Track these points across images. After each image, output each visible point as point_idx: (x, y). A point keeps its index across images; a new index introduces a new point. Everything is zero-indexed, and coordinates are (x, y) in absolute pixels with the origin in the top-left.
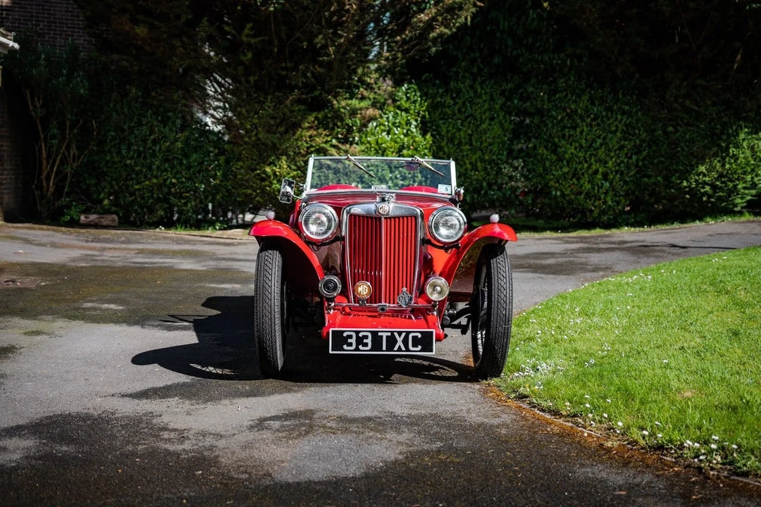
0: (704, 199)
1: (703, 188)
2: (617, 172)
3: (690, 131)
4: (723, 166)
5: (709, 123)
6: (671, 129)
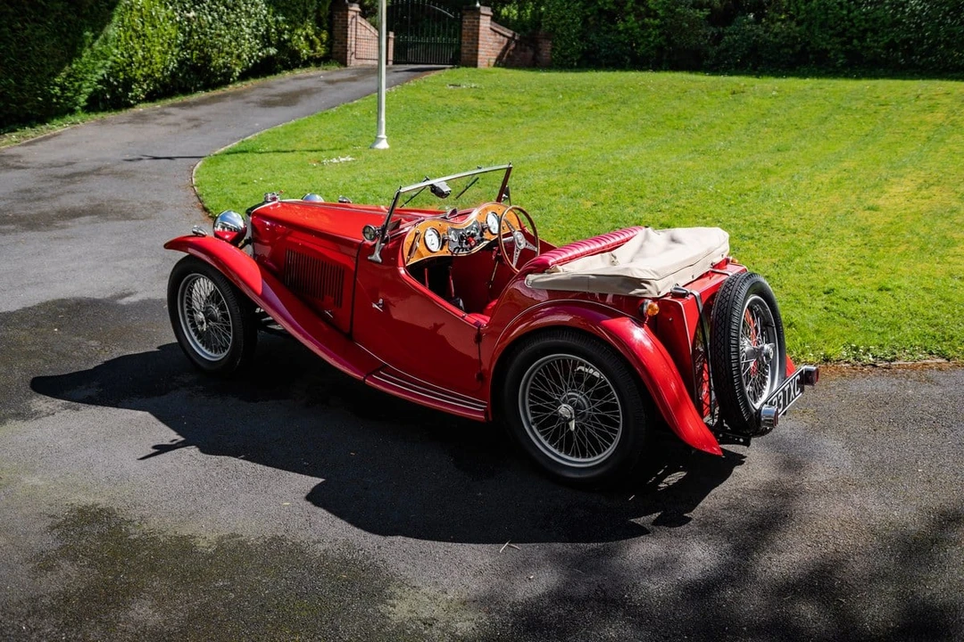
0: (55, 100)
1: (53, 89)
3: (38, 28)
5: (56, 20)
6: (19, 25)
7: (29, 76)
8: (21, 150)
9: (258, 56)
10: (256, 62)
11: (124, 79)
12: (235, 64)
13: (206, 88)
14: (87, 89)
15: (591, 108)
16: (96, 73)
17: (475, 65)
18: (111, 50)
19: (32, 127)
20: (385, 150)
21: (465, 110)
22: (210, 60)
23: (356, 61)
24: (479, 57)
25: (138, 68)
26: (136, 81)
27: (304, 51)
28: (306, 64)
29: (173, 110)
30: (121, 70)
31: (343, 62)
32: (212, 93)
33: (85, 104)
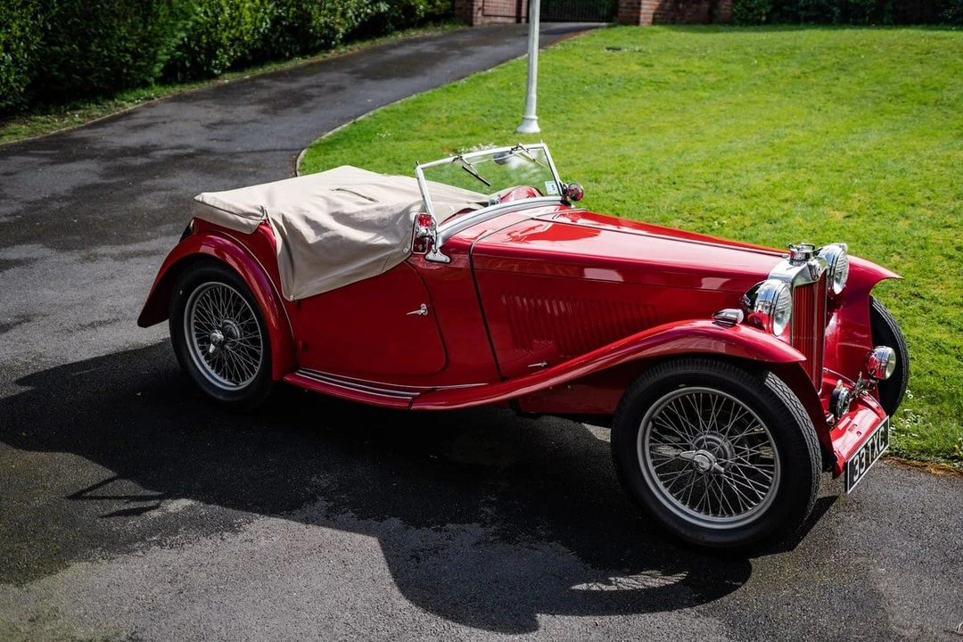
0: (125, 71)
1: (124, 57)
2: (20, 40)
4: (145, 27)
7: (97, 41)
8: (85, 134)
9: (367, 14)
10: (362, 20)
11: (208, 43)
12: (339, 24)
13: (303, 54)
14: (163, 56)
15: (799, 77)
16: (175, 36)
17: (637, 23)
18: (193, 8)
19: (97, 103)
20: (534, 134)
21: (630, 81)
22: (310, 19)
23: (483, 19)
24: (643, 11)
25: (224, 30)
26: (221, 45)
27: (421, 7)
28: (421, 23)
29: (265, 82)
30: (203, 33)
31: (469, 21)
32: (310, 60)
33: (161, 74)
